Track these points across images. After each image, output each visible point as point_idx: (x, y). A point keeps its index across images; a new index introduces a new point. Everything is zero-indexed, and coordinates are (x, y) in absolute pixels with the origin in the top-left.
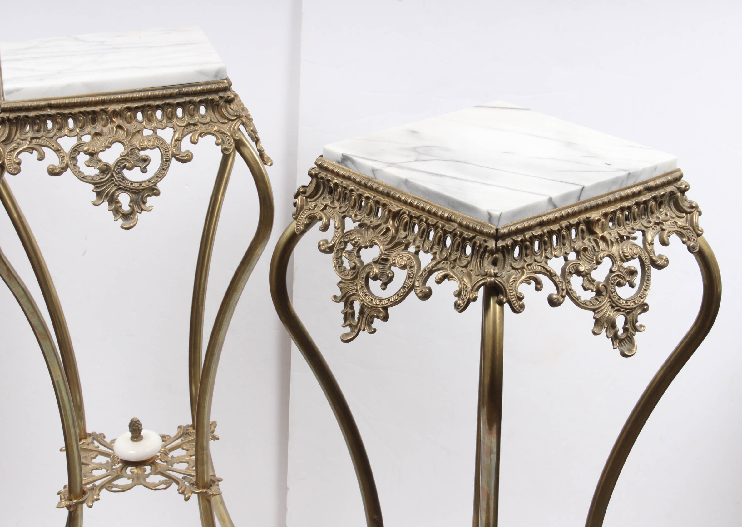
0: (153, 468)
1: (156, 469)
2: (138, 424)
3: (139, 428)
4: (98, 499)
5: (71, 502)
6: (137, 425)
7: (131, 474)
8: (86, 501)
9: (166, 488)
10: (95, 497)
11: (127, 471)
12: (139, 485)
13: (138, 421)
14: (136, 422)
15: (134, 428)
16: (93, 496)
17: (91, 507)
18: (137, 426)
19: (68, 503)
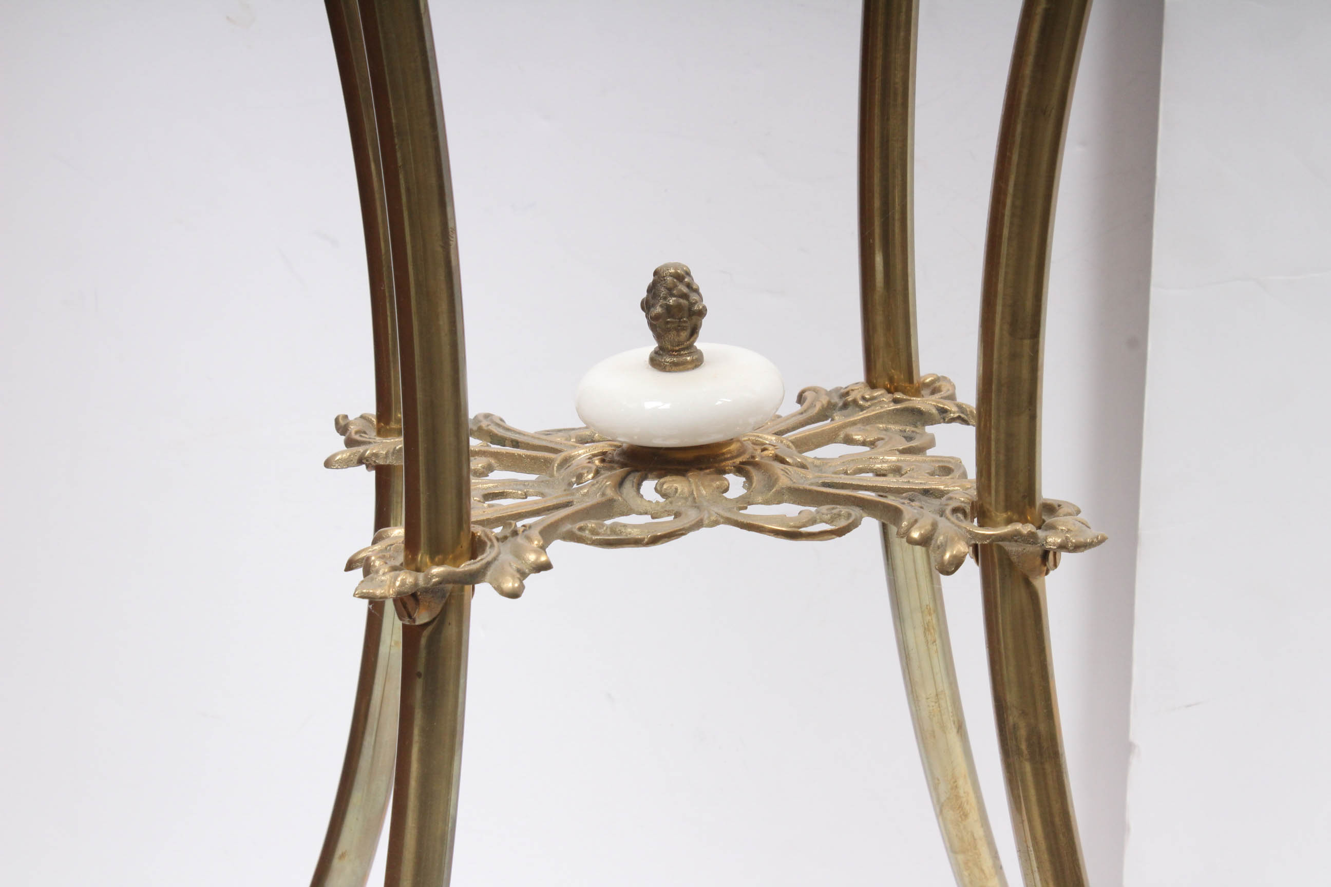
0: (755, 479)
1: (771, 481)
2: (689, 286)
3: (692, 304)
4: (547, 566)
5: (421, 576)
6: (685, 290)
7: (661, 500)
8: (489, 573)
9: (840, 532)
10: (532, 557)
11: (642, 491)
12: (715, 523)
13: (688, 274)
14: (679, 278)
15: (672, 301)
16: (518, 554)
17: (514, 595)
18: (685, 296)
19: (406, 579)
